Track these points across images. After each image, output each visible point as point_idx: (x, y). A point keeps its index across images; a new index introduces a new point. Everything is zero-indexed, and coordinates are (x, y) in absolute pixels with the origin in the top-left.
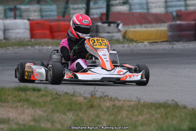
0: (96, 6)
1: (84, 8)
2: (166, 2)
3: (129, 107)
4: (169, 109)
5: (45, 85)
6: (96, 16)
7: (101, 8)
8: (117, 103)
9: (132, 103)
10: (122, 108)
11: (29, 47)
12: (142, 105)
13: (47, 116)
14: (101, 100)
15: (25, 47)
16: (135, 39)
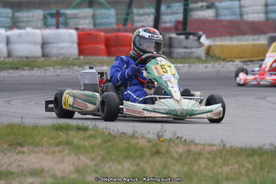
0: (169, 11)
1: (152, 13)
2: (266, 5)
3: (209, 153)
4: (265, 156)
5: (93, 122)
6: (168, 25)
7: (176, 13)
8: (193, 148)
9: (214, 148)
10: (200, 154)
11: (77, 68)
12: (227, 151)
13: (96, 165)
14: (172, 143)
15: (71, 67)
16: (222, 57)
